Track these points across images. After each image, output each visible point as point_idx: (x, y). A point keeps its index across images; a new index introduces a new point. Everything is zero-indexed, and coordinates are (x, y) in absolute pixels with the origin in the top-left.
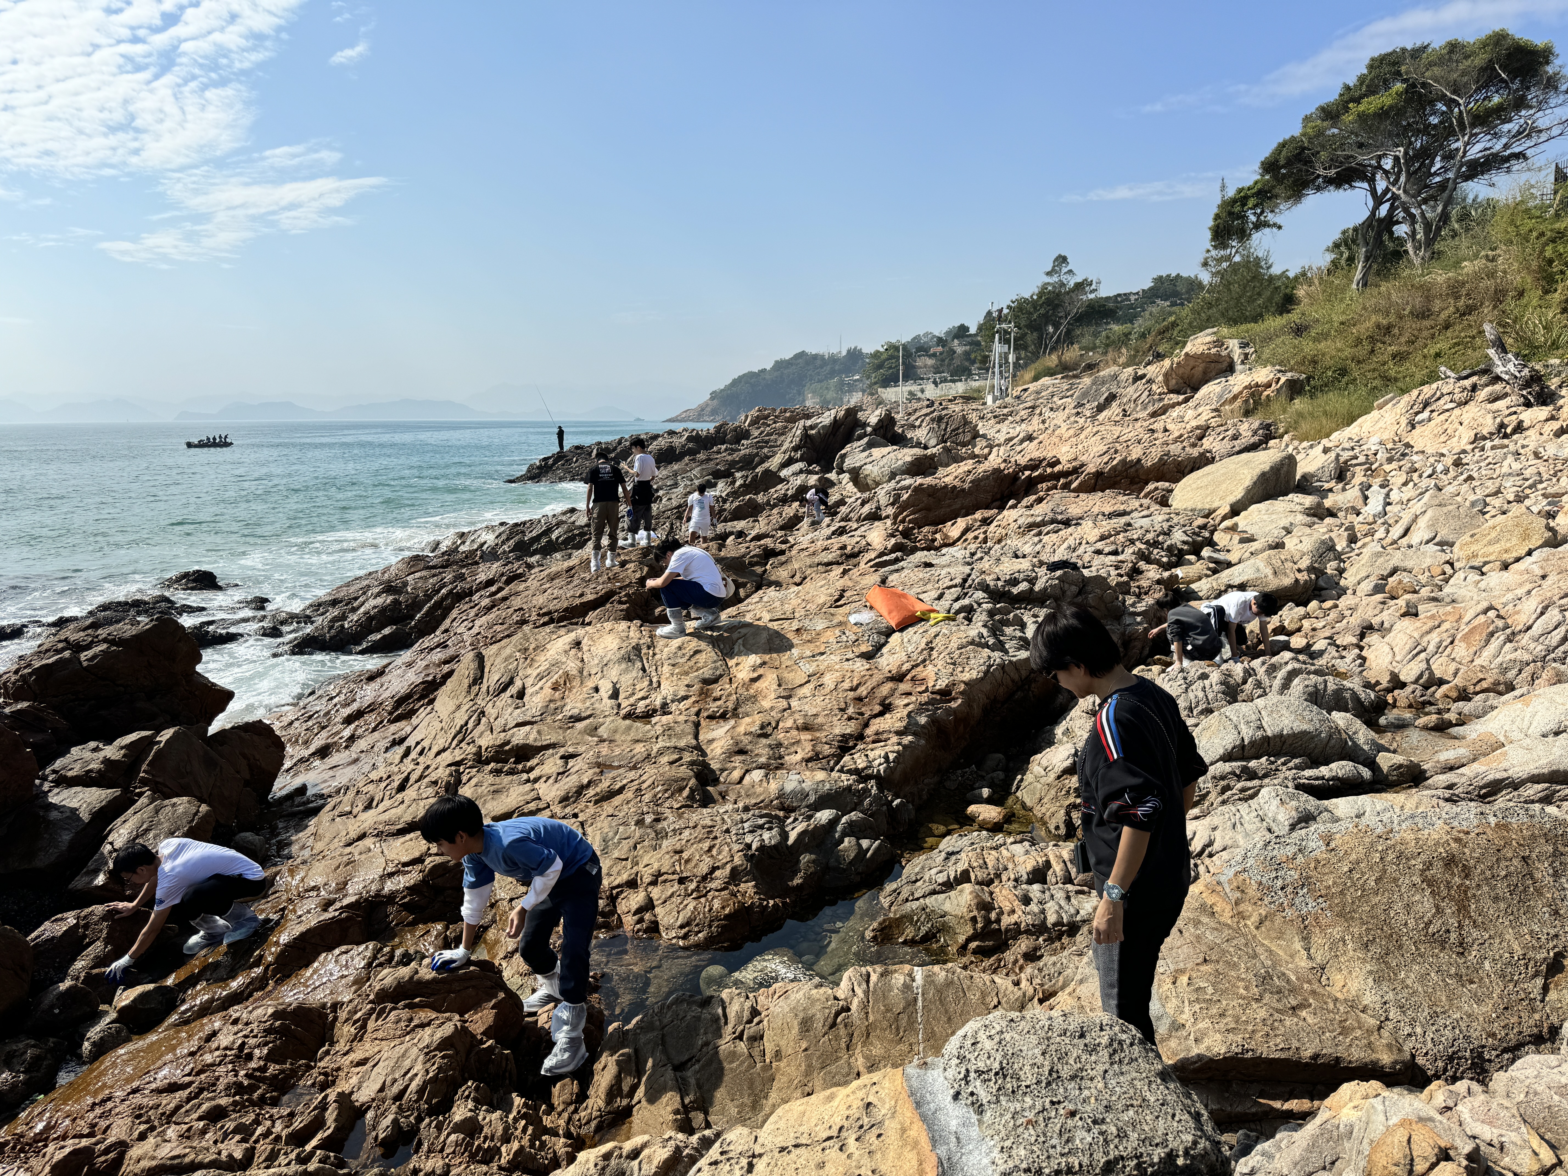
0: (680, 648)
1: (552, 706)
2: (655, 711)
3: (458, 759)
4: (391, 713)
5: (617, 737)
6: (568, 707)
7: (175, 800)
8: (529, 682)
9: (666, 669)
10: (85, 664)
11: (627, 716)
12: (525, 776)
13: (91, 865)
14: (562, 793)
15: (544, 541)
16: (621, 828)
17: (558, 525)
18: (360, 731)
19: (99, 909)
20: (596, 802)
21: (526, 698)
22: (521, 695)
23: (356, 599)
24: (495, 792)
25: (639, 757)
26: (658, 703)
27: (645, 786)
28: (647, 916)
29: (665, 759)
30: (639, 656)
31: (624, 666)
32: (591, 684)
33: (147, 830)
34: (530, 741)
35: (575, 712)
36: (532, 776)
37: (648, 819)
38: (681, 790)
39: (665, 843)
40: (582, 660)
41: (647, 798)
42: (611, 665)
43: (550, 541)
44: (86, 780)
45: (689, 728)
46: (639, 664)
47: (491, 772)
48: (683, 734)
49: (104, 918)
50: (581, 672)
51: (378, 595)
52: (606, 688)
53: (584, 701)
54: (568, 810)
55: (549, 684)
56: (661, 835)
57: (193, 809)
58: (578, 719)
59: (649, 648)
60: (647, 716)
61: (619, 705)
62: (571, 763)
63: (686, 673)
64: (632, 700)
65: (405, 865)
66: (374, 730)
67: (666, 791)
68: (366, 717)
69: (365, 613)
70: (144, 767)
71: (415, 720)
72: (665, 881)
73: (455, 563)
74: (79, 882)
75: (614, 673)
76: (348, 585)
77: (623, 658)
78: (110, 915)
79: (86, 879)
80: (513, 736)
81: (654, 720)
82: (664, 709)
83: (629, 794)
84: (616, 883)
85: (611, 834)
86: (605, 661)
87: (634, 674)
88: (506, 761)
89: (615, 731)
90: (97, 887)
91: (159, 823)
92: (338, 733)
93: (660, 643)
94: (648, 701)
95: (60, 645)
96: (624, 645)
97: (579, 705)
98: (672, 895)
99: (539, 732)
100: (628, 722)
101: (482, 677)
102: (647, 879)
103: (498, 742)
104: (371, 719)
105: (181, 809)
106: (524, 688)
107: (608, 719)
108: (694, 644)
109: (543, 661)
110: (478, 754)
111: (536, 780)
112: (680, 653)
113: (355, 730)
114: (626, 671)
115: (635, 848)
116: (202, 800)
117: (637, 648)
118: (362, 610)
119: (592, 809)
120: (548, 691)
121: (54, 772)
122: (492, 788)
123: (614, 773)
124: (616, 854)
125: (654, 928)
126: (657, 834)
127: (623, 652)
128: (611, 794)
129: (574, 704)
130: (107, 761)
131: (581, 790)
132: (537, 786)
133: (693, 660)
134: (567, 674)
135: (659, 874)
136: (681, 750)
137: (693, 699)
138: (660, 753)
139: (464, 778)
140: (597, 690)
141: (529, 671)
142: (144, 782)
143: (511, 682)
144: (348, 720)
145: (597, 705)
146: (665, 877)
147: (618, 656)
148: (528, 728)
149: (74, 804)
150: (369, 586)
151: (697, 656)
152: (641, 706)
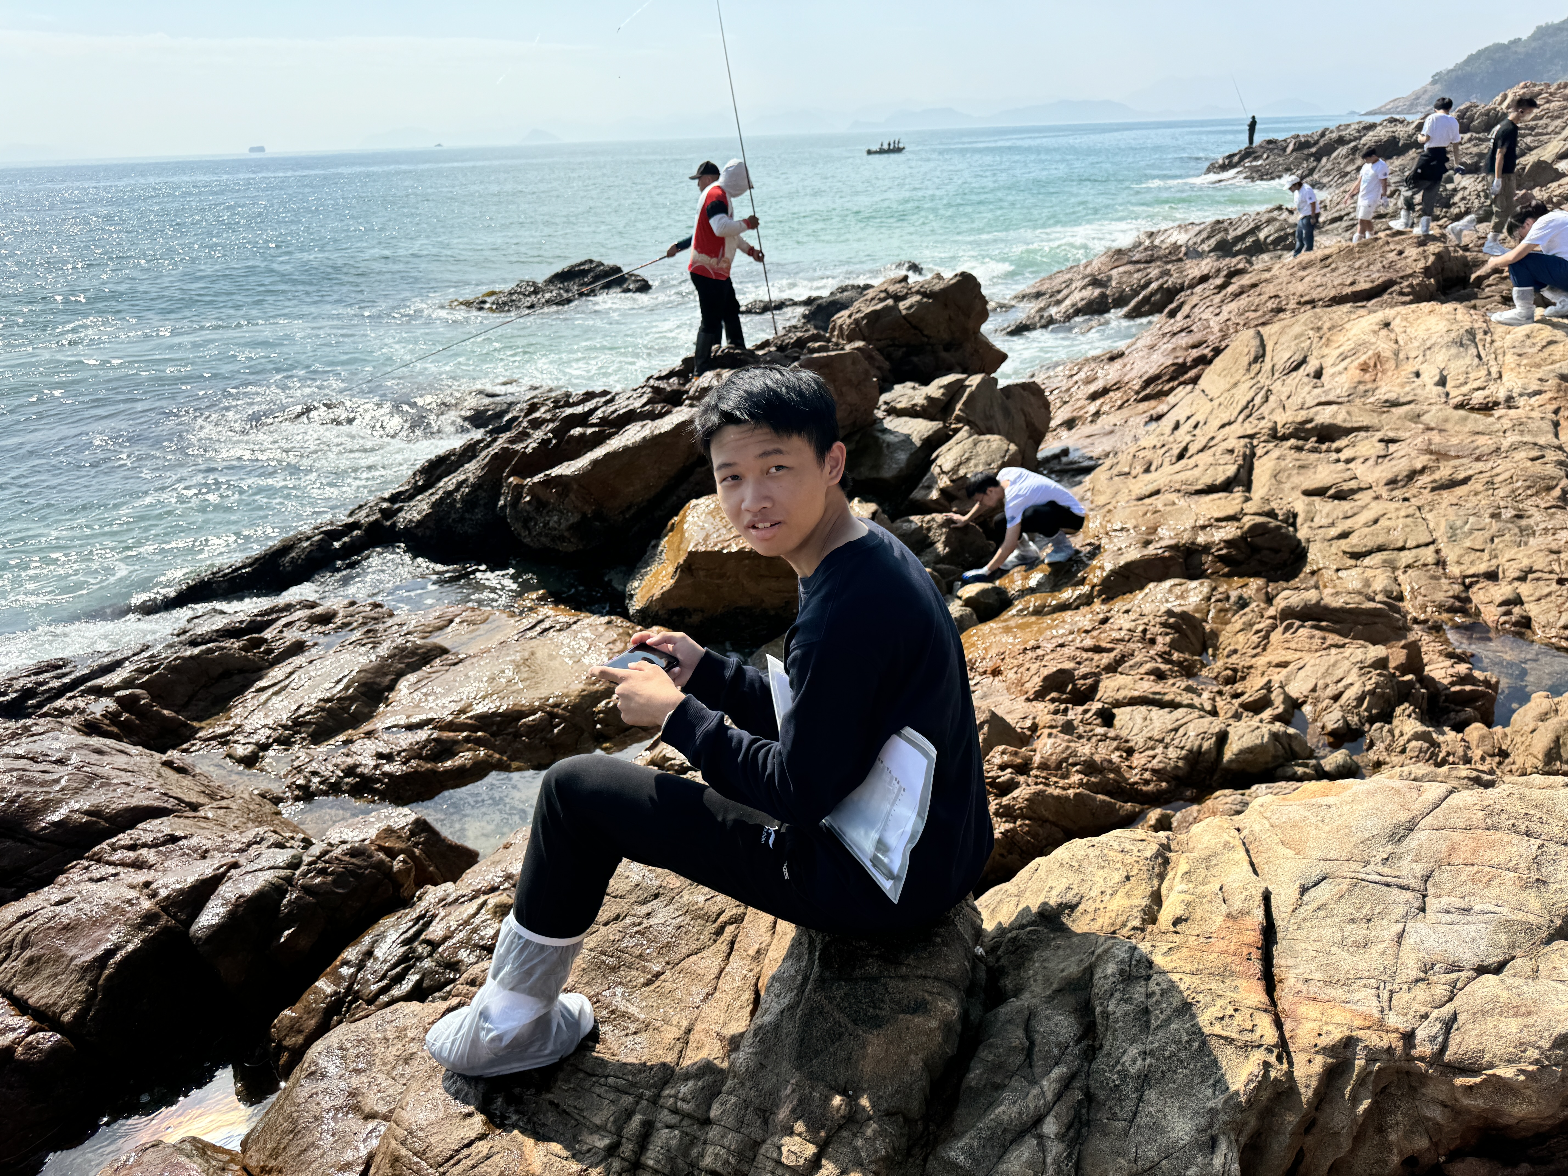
0: (1528, 336)
1: (1362, 388)
2: (1496, 404)
3: (1250, 432)
4: (1137, 393)
5: (1448, 426)
6: (1383, 390)
7: (988, 437)
8: (1327, 362)
9: (1510, 359)
10: (904, 312)
11: (1460, 406)
12: (1334, 456)
13: (925, 481)
14: (1390, 476)
15: (1249, 240)
16: (1472, 519)
17: (1269, 222)
18: (1105, 408)
19: (939, 517)
20: (1433, 490)
21: (1323, 378)
22: (1318, 374)
23: (1059, 292)
24: (1301, 467)
25: (1485, 450)
26: (1502, 395)
27: (1497, 480)
28: (1517, 610)
29: (1521, 455)
30: (1473, 340)
31: (1454, 350)
32: (1409, 368)
33: (968, 459)
34: (1339, 421)
35: (1392, 396)
36: (1343, 456)
37: (1507, 514)
38: (1549, 489)
39: (1532, 541)
40: (1397, 342)
41: (1503, 492)
42: (1436, 349)
43: (1257, 242)
44: (912, 412)
45: (1547, 426)
46: (1473, 351)
47: (1291, 448)
48: (1540, 431)
49: (942, 526)
50: (1396, 354)
51: (1084, 287)
52: (1430, 375)
53: (1403, 385)
54: (1396, 493)
55: (1356, 363)
56: (1527, 532)
57: (1005, 447)
58: (1396, 404)
59: (1485, 333)
60: (1487, 408)
61: (1447, 394)
62: (1392, 447)
63: (1538, 366)
64: (1465, 389)
65: (1218, 520)
66: (1120, 407)
67: (1529, 487)
68: (1111, 394)
69: (1073, 305)
70: (959, 406)
71: (1171, 399)
72: (1538, 579)
73: (1159, 258)
74: (917, 494)
75: (1440, 358)
76: (1050, 278)
77: (1454, 342)
78: (949, 522)
79: (923, 492)
80: (1316, 414)
81: (1497, 413)
82: (1510, 402)
83: (1476, 485)
84: (1471, 572)
85: (1459, 523)
86: (1428, 344)
87: (1468, 360)
88: (1306, 439)
89: (1446, 420)
90: (932, 501)
91: (977, 455)
92: (1081, 408)
93: (1500, 330)
94: (1486, 392)
95: (882, 295)
96: (1454, 327)
97: (1397, 389)
98: (1549, 594)
99: (1348, 413)
100: (1462, 412)
101: (1263, 355)
102: (1513, 573)
103: (1299, 419)
104: (1116, 396)
105: (994, 445)
106: (1321, 368)
107: (1434, 408)
108: (1547, 333)
109: (1345, 341)
110: (1274, 429)
111: (1348, 461)
112: (1528, 342)
113: (1101, 405)
114: (1457, 356)
115: (1492, 540)
116: (1011, 440)
117: (1471, 333)
118: (1068, 302)
119: (1427, 496)
120: (1354, 373)
121: (886, 403)
122: (1298, 463)
123: (1457, 462)
124: (1468, 543)
125: (1526, 623)
126: (1521, 531)
127: (1453, 335)
128: (1452, 484)
129: (1388, 389)
130: (929, 398)
131: (1412, 475)
132: (1351, 465)
133: (1547, 352)
134: (1378, 356)
135: (1531, 571)
136: (1542, 447)
137: (1549, 395)
138: (1514, 448)
139: (1259, 452)
140: (1418, 375)
141: (1326, 351)
142: (959, 419)
143: (1304, 361)
144: (1094, 397)
145: (1419, 391)
146: (1538, 575)
147: (1448, 338)
148: (1334, 407)
149: (904, 430)
150: (1071, 280)
151: (1552, 348)
152: (1478, 398)
